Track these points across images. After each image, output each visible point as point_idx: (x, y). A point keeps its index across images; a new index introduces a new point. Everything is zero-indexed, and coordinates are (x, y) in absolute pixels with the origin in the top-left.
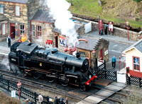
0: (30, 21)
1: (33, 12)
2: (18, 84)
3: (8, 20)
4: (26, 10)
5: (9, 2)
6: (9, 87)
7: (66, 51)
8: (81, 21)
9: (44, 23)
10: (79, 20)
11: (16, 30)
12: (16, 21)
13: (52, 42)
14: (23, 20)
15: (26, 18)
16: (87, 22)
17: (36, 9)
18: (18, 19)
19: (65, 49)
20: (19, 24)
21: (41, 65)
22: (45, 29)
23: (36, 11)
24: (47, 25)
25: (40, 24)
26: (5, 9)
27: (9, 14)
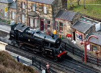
0: (54, 18)
1: (56, 12)
2: (47, 66)
3: (38, 16)
4: (51, 9)
5: (39, 3)
6: (41, 67)
7: (82, 44)
8: (92, 22)
9: (64, 20)
10: (91, 21)
11: (45, 24)
12: (44, 17)
13: (71, 36)
14: (49, 17)
15: (51, 15)
16: (97, 23)
17: (58, 9)
18: (46, 16)
19: (81, 42)
20: (46, 19)
21: (29, 40)
22: (65, 25)
23: (58, 11)
24: (67, 22)
25: (62, 21)
26: (36, 8)
27: (39, 11)
